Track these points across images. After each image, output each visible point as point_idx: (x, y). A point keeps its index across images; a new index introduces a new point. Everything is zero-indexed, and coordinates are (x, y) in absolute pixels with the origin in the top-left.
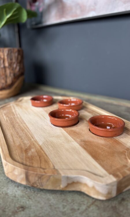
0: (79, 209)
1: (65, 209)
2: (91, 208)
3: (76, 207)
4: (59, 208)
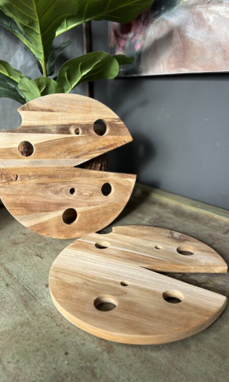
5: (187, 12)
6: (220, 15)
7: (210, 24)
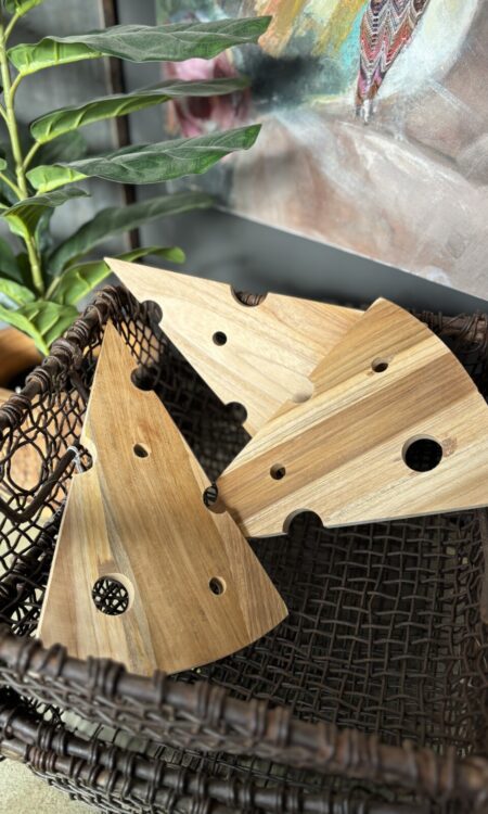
5: (323, 125)
6: (386, 158)
7: (368, 168)
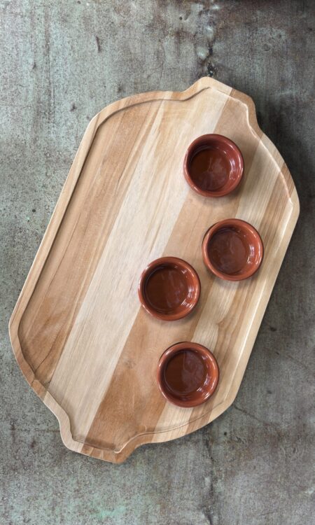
0: (39, 424)
1: (29, 414)
2: (49, 434)
3: (38, 421)
4: (25, 407)
